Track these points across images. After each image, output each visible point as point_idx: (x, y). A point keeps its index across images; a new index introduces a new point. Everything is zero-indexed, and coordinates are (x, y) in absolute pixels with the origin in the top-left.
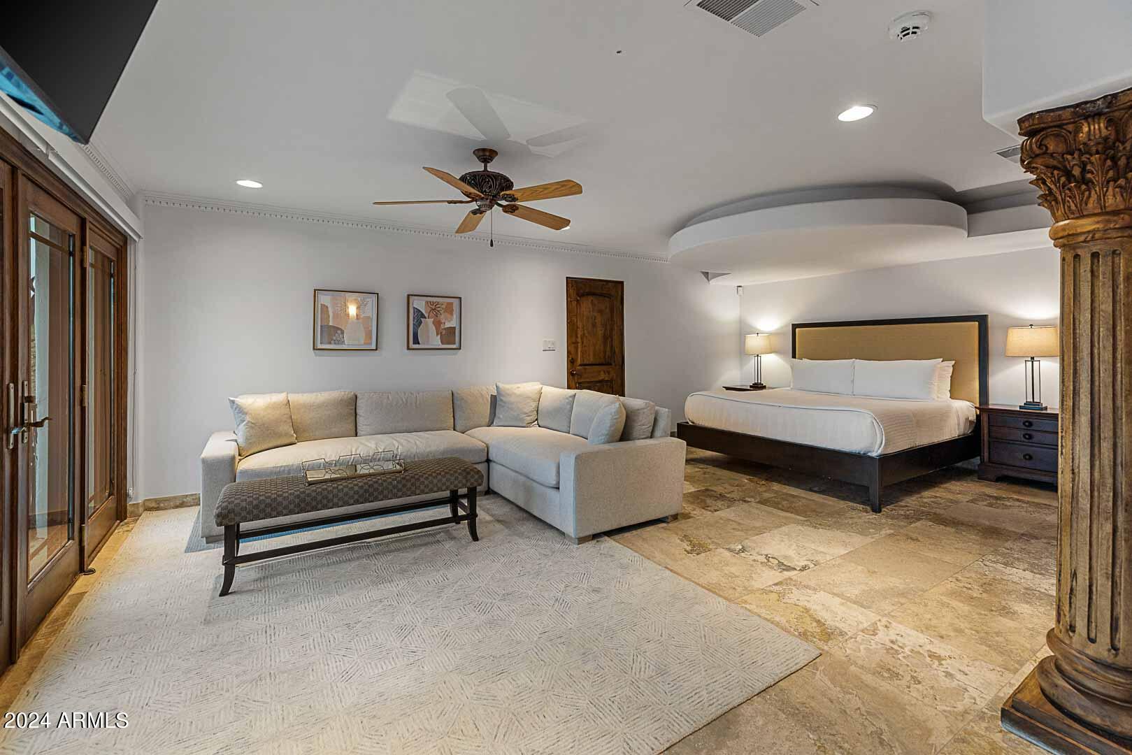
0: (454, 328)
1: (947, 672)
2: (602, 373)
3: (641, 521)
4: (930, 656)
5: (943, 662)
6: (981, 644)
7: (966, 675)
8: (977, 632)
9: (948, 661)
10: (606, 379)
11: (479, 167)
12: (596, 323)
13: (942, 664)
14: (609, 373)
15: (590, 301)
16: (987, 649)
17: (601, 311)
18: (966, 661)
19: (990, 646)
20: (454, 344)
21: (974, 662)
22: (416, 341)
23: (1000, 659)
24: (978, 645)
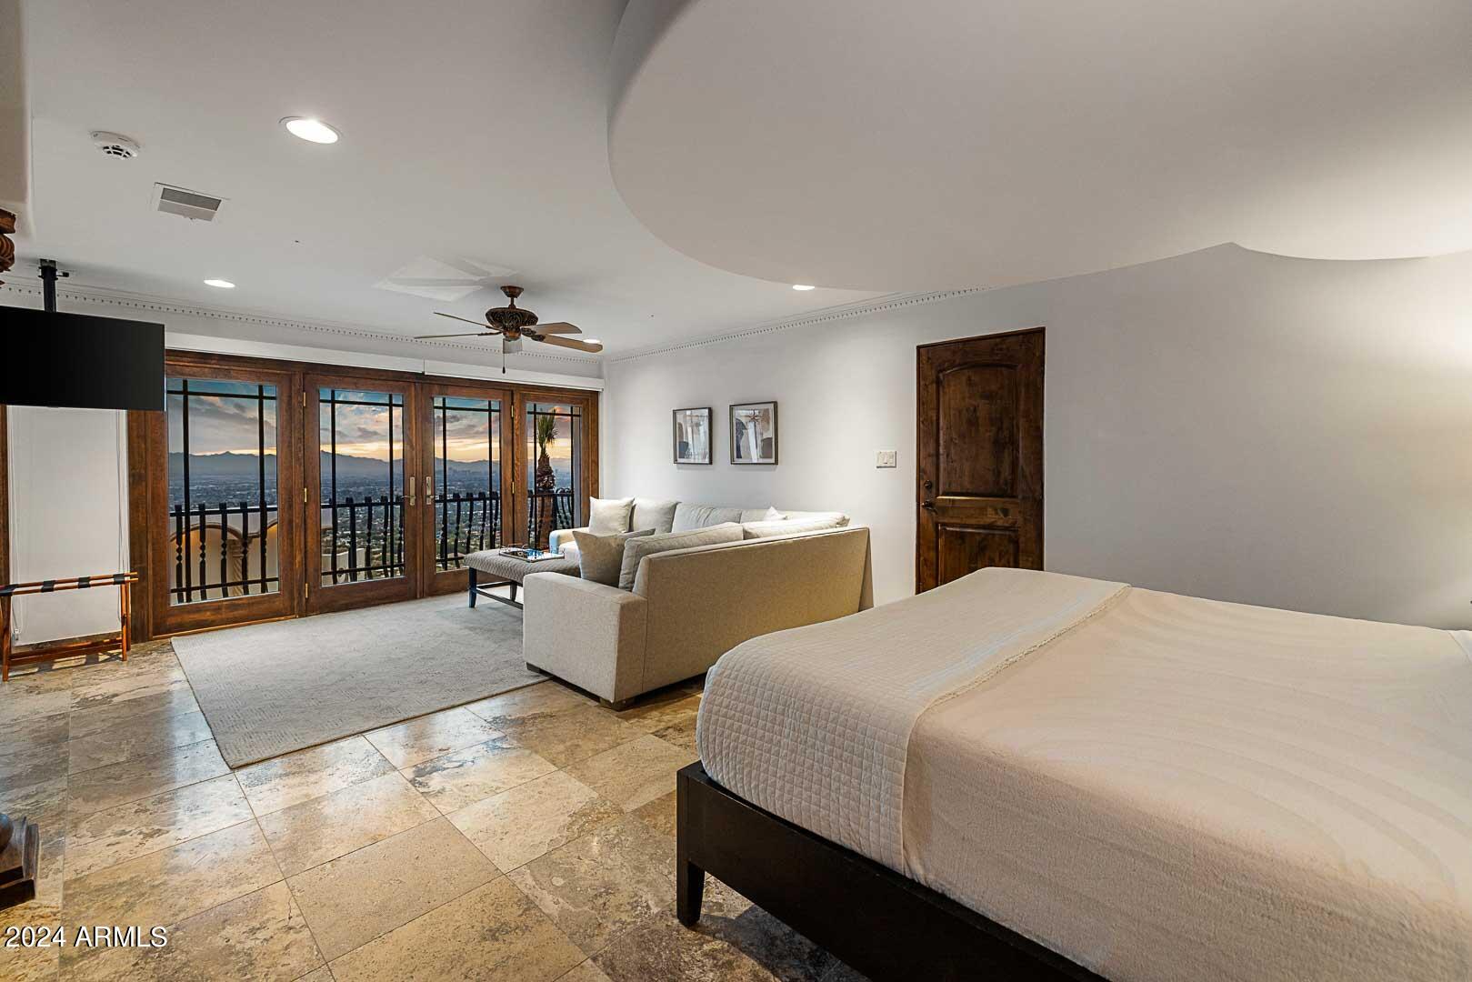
0: (771, 439)
1: (126, 833)
2: (990, 510)
3: (570, 681)
4: (160, 830)
5: (141, 836)
6: (132, 878)
7: (108, 845)
8: (153, 887)
9: (139, 840)
10: (999, 523)
11: (504, 302)
12: (977, 418)
13: (140, 834)
14: (1006, 512)
15: (964, 379)
16: (119, 880)
17: (989, 396)
18: (125, 854)
19: (121, 884)
20: (771, 457)
21: (115, 859)
22: (739, 456)
23: (94, 882)
24: (134, 875)
